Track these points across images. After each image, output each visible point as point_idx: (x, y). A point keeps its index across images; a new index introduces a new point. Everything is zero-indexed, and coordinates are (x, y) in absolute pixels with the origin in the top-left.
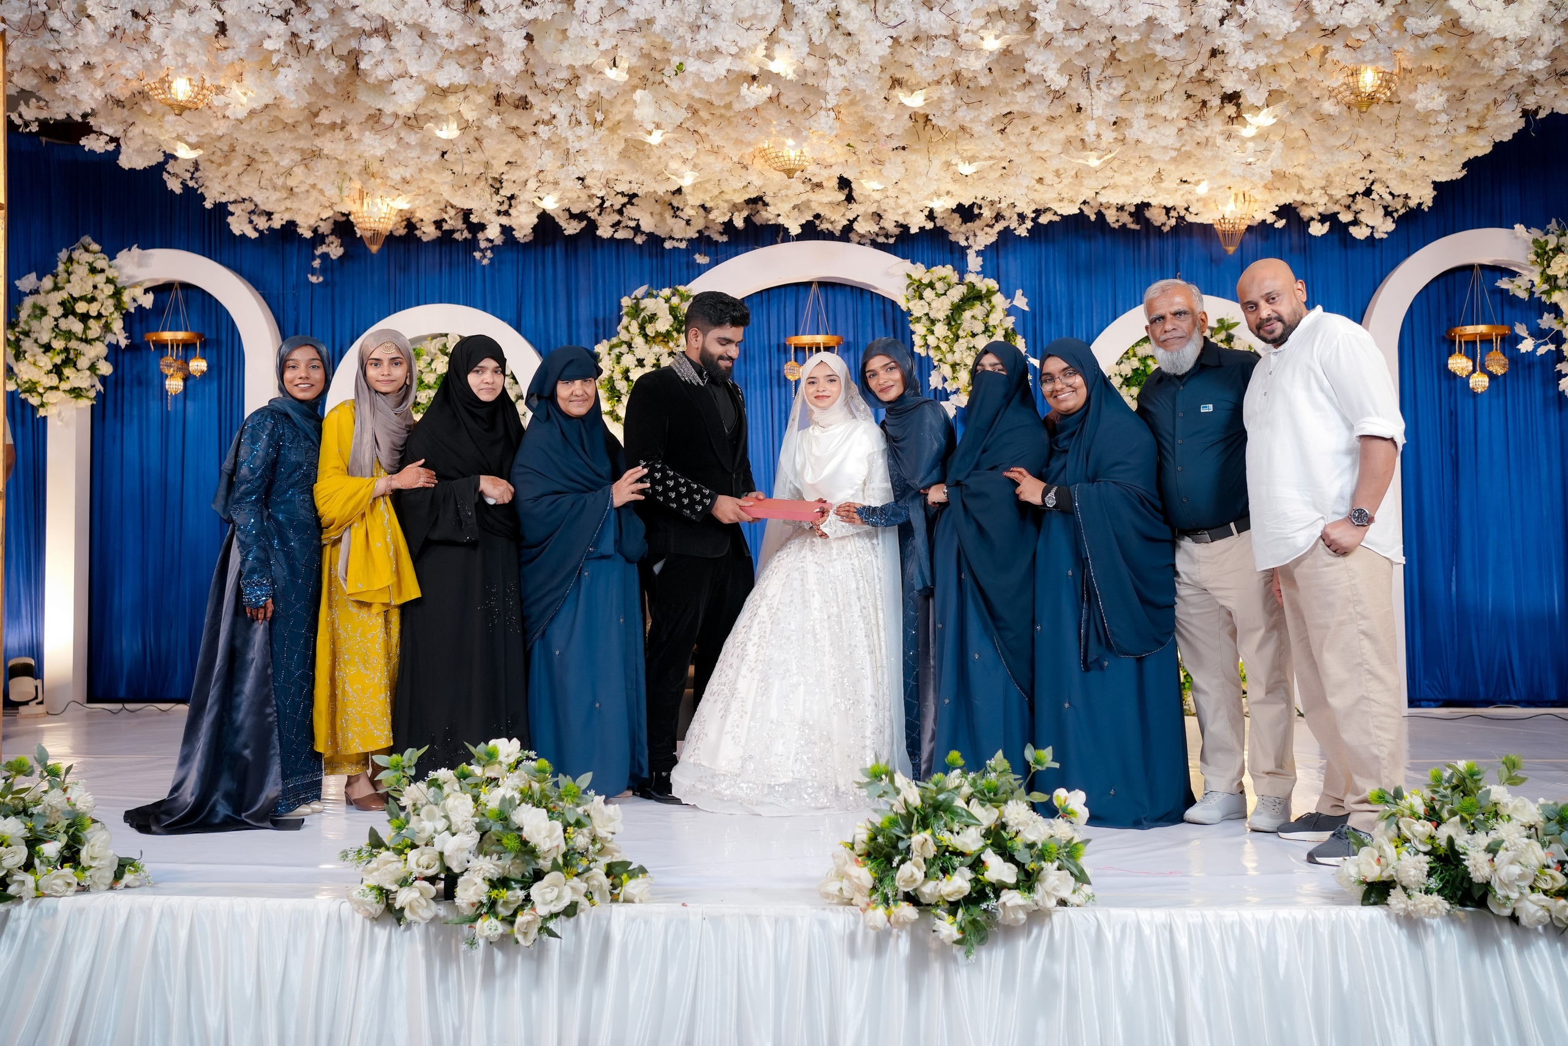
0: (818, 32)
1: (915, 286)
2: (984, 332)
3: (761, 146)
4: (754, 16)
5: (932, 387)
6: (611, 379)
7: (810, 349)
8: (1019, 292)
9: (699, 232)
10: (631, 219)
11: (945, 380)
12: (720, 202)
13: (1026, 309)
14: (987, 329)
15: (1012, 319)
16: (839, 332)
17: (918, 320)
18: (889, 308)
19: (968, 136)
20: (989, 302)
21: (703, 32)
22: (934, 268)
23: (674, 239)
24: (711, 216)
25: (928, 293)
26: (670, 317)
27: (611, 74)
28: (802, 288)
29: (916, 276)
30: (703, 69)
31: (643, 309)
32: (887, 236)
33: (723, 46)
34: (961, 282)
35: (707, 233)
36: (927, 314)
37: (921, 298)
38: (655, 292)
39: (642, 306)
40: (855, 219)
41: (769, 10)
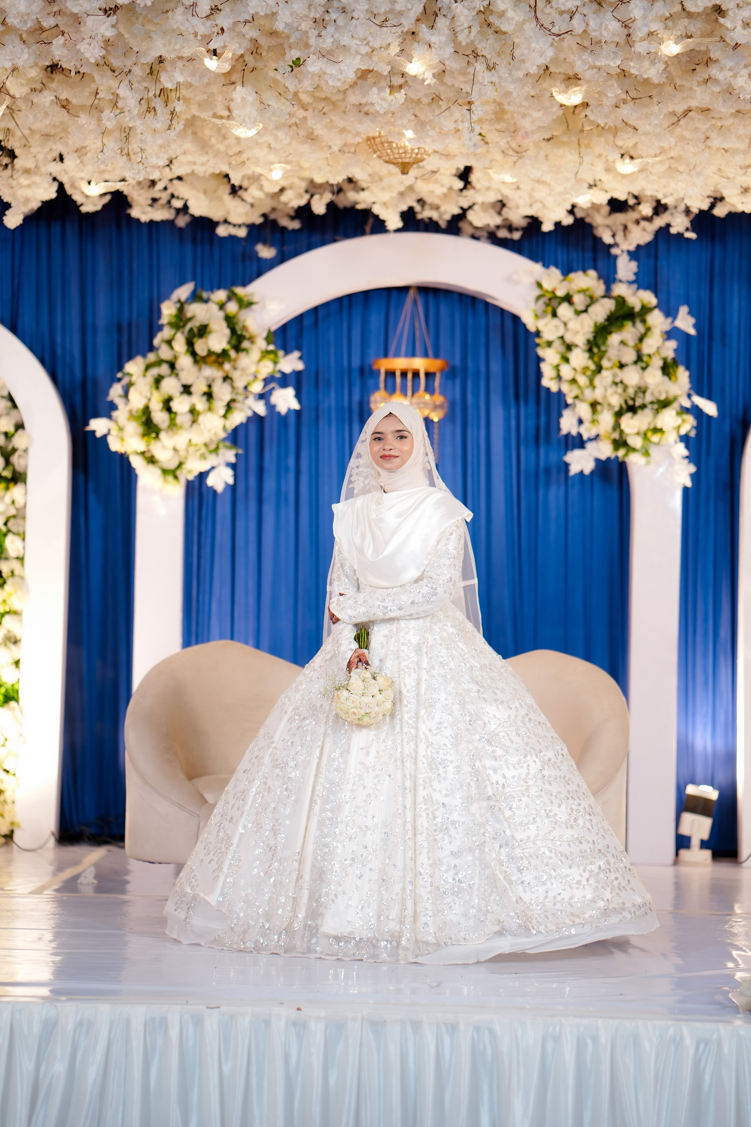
0: (466, 32)
1: (545, 299)
2: (636, 362)
3: (371, 135)
4: (392, 11)
5: (564, 431)
6: (147, 411)
7: (404, 374)
8: (684, 310)
9: (264, 215)
10: (178, 198)
11: (580, 422)
12: (297, 181)
13: (692, 332)
14: (639, 358)
15: (672, 344)
16: (442, 352)
17: (549, 344)
18: (509, 323)
19: (630, 129)
20: (644, 321)
21: (331, 29)
22: (572, 276)
23: (230, 223)
24: (284, 198)
25: (564, 310)
26: (227, 332)
27: (211, 64)
28: (394, 294)
29: (547, 285)
30: (329, 70)
31: (190, 319)
32: (510, 228)
33: (353, 44)
34: (608, 294)
35: (272, 216)
36: (562, 338)
37: (554, 315)
38: (205, 295)
39: (189, 315)
40: (470, 207)
41: (409, 6)
